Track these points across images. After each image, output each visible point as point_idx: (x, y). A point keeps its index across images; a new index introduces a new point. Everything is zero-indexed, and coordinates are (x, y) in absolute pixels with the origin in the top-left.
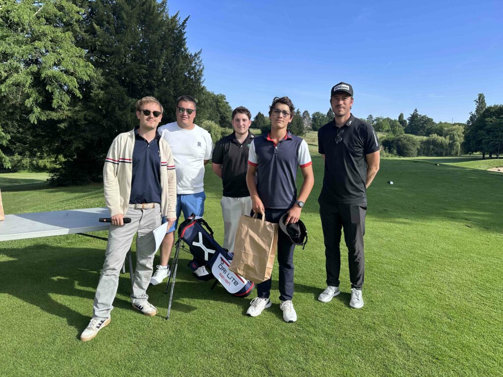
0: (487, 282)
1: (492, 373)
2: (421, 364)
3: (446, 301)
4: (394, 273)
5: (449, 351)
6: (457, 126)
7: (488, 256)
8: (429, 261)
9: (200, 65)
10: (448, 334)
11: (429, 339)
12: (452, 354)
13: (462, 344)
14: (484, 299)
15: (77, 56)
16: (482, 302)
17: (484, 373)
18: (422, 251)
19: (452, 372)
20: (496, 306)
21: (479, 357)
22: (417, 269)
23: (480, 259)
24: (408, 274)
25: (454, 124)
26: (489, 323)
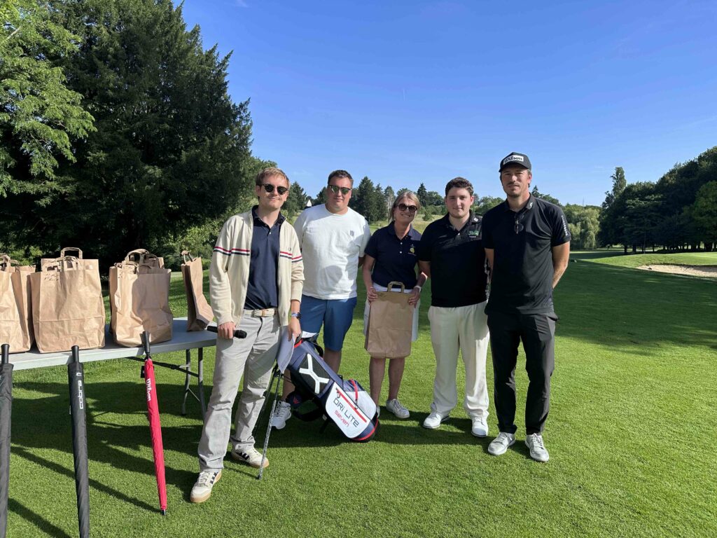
0: (676, 413)
1: (710, 527)
2: (621, 521)
3: (630, 439)
4: (556, 405)
5: (651, 503)
6: (590, 210)
7: (667, 379)
8: (597, 388)
9: (247, 121)
10: (644, 481)
11: (622, 488)
12: (655, 505)
13: (665, 493)
14: (677, 435)
15: (68, 103)
16: (676, 439)
17: (701, 528)
18: (584, 375)
19: (661, 529)
20: (694, 443)
21: (690, 508)
22: (584, 399)
23: (659, 384)
24: (574, 405)
25: (586, 208)
26: (691, 465)
